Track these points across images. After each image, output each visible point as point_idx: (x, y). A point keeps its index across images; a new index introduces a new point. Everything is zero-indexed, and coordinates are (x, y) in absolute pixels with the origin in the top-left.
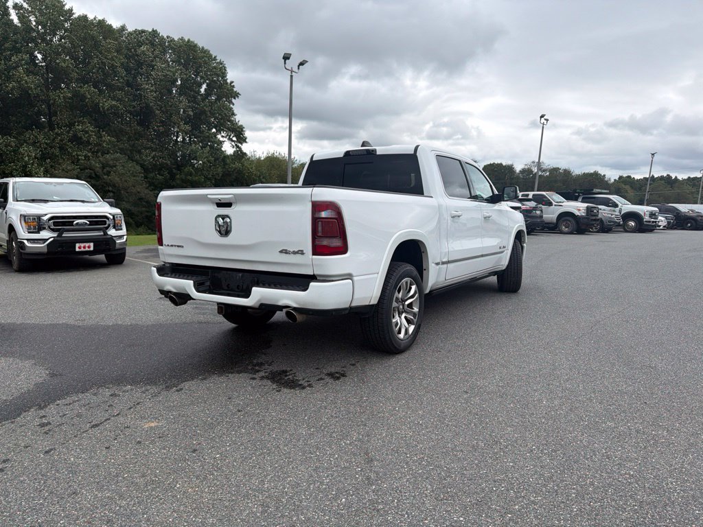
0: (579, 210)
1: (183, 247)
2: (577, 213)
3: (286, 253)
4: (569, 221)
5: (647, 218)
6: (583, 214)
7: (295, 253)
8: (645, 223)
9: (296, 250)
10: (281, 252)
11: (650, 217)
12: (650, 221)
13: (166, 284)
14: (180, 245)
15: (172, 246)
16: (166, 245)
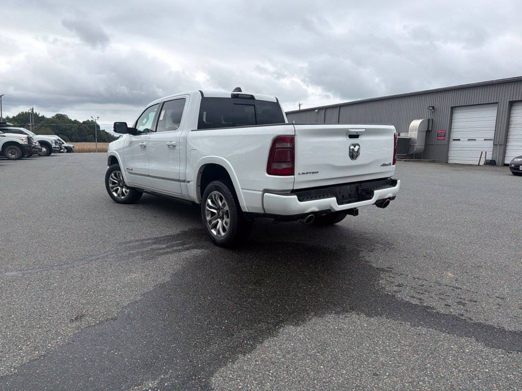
0: (22, 140)
1: (318, 172)
2: (21, 142)
4: (15, 149)
5: (54, 145)
6: (26, 143)
7: (387, 165)
8: (54, 149)
9: (388, 163)
10: (381, 166)
11: (55, 144)
12: (56, 147)
13: (311, 206)
14: (313, 171)
15: (307, 173)
16: (299, 174)
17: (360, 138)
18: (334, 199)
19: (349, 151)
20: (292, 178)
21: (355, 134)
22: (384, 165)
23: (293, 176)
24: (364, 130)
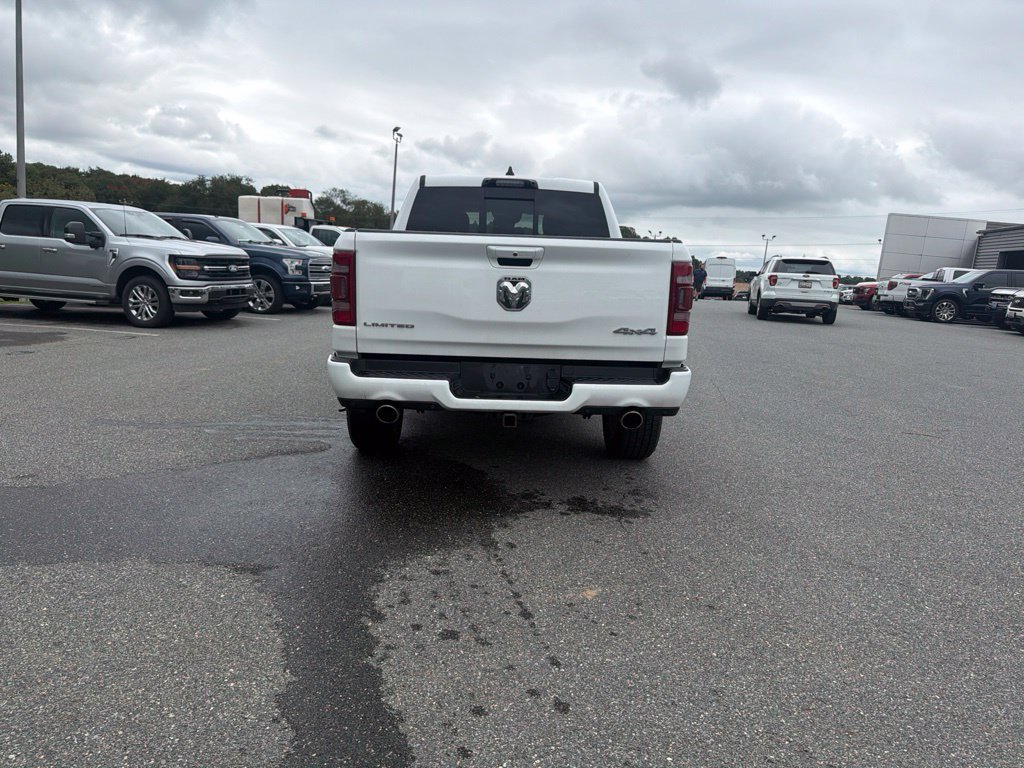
1: (413, 327)
3: (625, 333)
7: (640, 333)
9: (643, 329)
10: (616, 332)
13: (380, 388)
14: (402, 323)
15: (383, 325)
16: (365, 324)
17: (532, 266)
18: (446, 383)
19: (498, 292)
20: (352, 331)
21: (513, 257)
22: (625, 332)
23: (353, 328)
24: (541, 249)
